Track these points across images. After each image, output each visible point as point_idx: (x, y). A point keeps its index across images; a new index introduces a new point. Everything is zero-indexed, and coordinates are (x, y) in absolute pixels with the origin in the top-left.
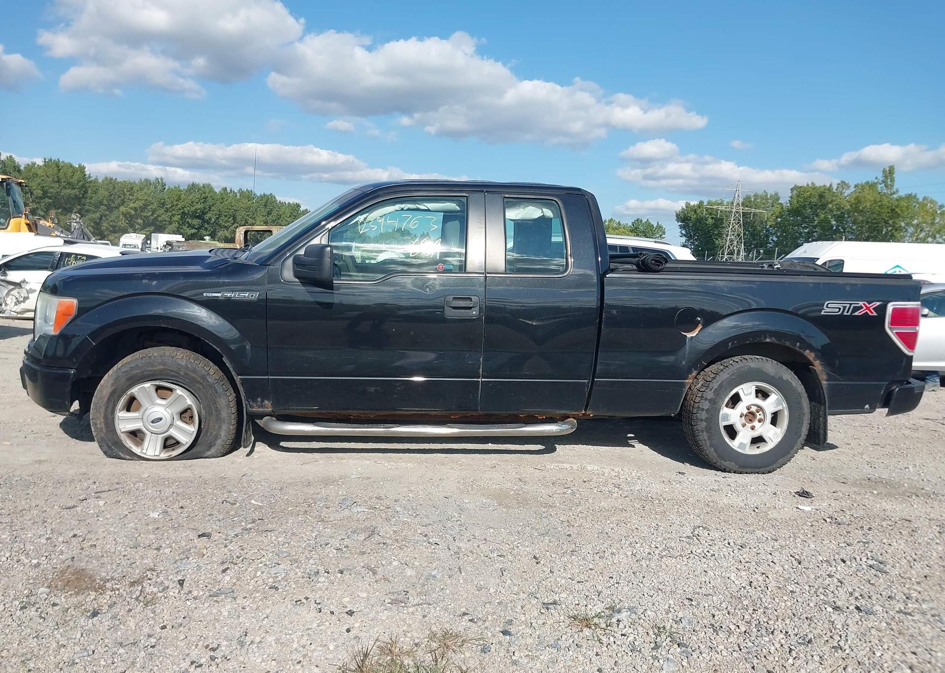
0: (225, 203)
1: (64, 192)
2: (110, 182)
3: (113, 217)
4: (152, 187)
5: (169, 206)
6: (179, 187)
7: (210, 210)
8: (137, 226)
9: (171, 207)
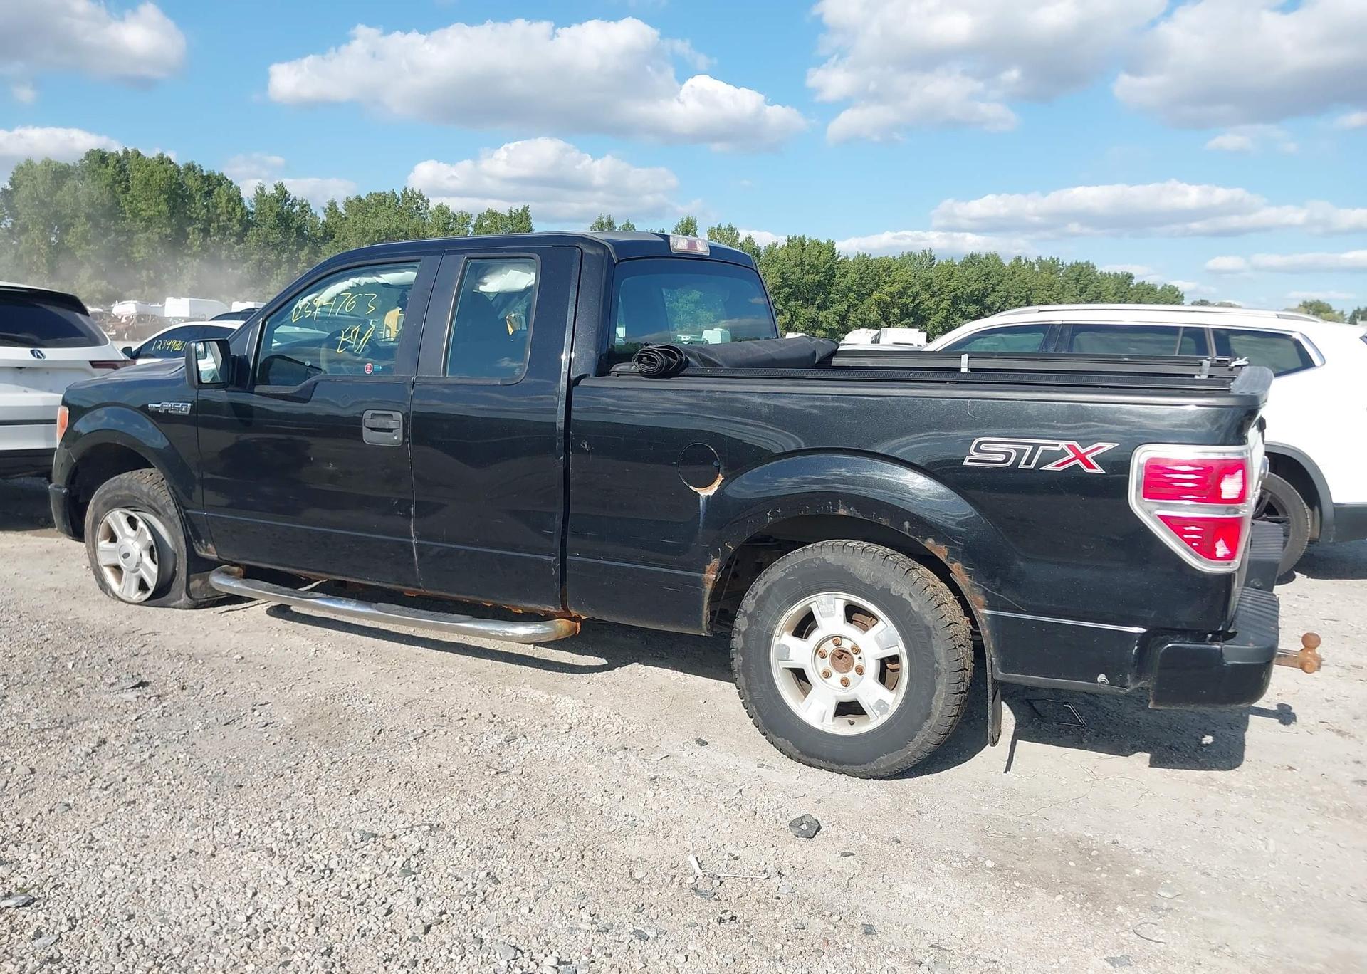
0: (1017, 279)
1: (807, 277)
2: (864, 260)
3: (863, 308)
4: (916, 264)
5: (936, 288)
6: (952, 260)
7: (993, 291)
8: (892, 318)
9: (939, 290)
